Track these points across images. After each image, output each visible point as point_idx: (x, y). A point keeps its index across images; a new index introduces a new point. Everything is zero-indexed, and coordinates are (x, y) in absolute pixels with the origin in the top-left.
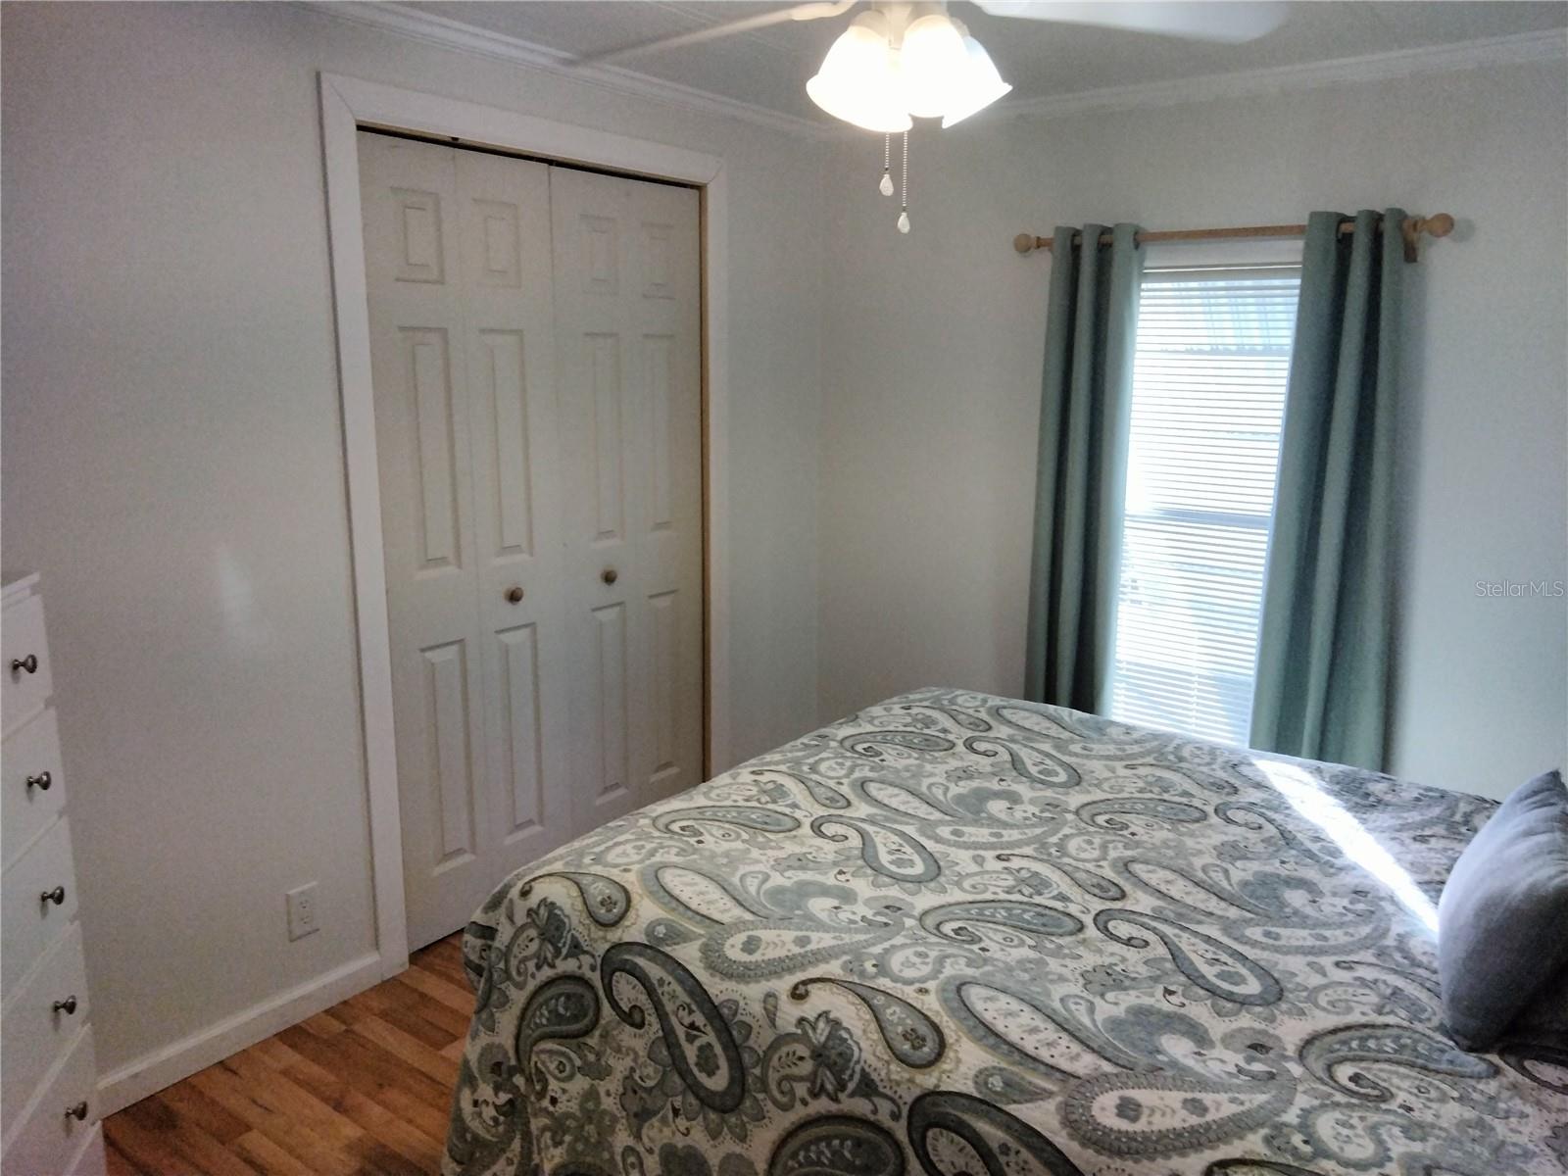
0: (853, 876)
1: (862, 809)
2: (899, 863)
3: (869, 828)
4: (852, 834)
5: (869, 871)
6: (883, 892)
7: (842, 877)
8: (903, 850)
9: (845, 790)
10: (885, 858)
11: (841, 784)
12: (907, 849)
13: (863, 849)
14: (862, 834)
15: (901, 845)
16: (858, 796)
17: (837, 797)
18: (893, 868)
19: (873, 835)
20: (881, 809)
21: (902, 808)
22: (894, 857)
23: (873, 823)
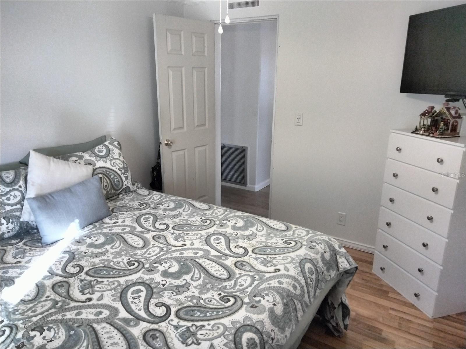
0: (233, 234)
1: (230, 262)
2: (218, 239)
3: (227, 252)
4: (233, 249)
5: (228, 235)
6: (224, 230)
7: (236, 234)
8: (216, 244)
9: (237, 271)
10: (223, 240)
11: (239, 274)
12: (215, 245)
13: (230, 243)
14: (229, 248)
15: (217, 246)
16: (231, 269)
17: (240, 267)
18: (220, 237)
19: (226, 249)
20: (223, 263)
21: (214, 264)
22: (220, 241)
23: (226, 255)
